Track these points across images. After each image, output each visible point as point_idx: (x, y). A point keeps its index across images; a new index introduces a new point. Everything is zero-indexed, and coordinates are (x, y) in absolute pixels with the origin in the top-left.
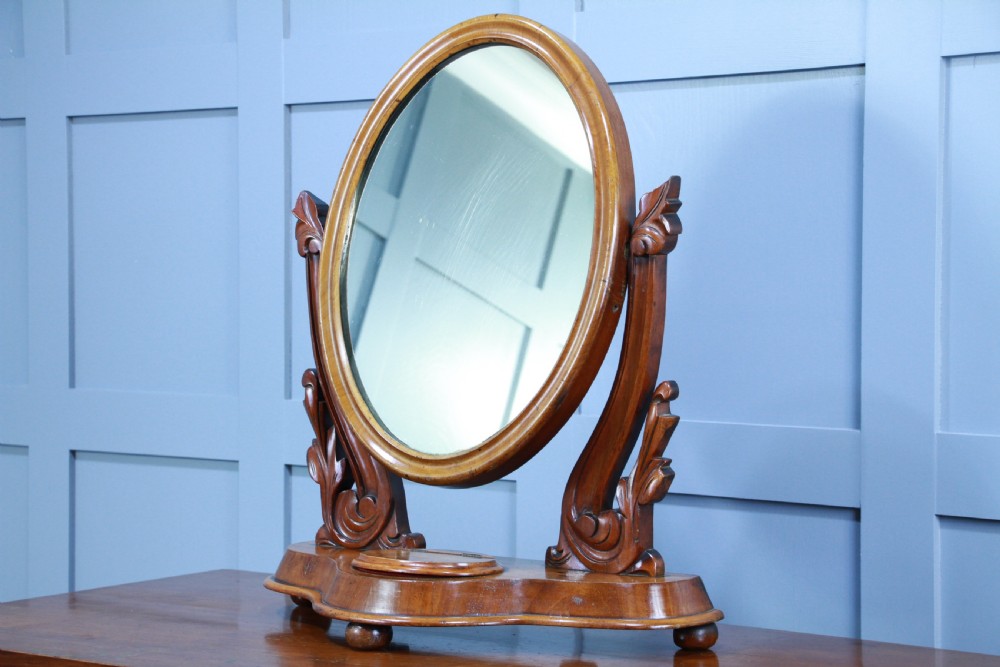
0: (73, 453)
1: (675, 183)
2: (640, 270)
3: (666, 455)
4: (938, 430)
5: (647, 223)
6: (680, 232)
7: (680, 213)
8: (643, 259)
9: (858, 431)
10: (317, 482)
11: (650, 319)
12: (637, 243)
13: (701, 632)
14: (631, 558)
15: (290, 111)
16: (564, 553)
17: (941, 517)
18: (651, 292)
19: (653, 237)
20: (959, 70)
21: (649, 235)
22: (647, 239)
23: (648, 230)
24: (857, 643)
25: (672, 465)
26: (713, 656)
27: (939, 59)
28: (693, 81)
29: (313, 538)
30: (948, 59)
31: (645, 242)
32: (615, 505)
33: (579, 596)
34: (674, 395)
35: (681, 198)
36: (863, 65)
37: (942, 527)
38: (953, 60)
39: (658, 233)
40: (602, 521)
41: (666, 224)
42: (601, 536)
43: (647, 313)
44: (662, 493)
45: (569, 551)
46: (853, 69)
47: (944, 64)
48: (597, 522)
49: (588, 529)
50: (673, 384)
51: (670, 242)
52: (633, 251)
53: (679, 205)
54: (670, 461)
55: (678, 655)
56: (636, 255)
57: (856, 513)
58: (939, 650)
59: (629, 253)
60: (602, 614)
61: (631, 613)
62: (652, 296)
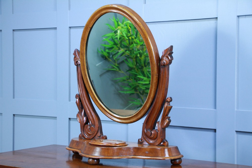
0: (14, 115)
1: (172, 47)
2: (163, 69)
3: (169, 116)
4: (236, 110)
5: (164, 57)
6: (173, 60)
7: (173, 55)
8: (163, 67)
9: (215, 110)
10: (79, 123)
11: (165, 81)
12: (162, 62)
13: (178, 160)
14: (160, 142)
15: (70, 29)
16: (143, 140)
17: (236, 131)
18: (165, 75)
19: (166, 61)
20: (241, 19)
21: (165, 60)
22: (164, 61)
23: (165, 59)
24: (215, 163)
25: (170, 118)
26: (181, 166)
27: (236, 16)
28: (174, 22)
29: (78, 137)
30: (238, 16)
31: (164, 62)
32: (156, 128)
33: (147, 151)
34: (171, 101)
35: (173, 51)
36: (217, 18)
37: (237, 134)
38: (240, 17)
39: (167, 60)
40: (153, 132)
41: (169, 57)
42: (152, 136)
43: (164, 80)
44: (168, 125)
46: (214, 19)
47: (237, 17)
48: (151, 132)
49: (149, 135)
50: (171, 98)
51: (170, 62)
52: (161, 64)
53: (172, 53)
55: (172, 166)
56: (161, 65)
57: (215, 130)
58: (236, 165)
59: (160, 64)
60: (153, 156)
61: (160, 156)
62: (166, 76)
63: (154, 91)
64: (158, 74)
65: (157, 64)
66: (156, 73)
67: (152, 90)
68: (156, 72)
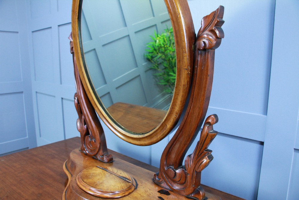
1: (222, 9)
2: (201, 58)
3: (209, 148)
5: (206, 32)
6: (223, 37)
7: (223, 27)
8: (203, 52)
11: (206, 83)
12: (200, 44)
14: (190, 192)
16: (161, 180)
18: (207, 69)
19: (209, 40)
21: (207, 39)
22: (204, 40)
23: (206, 36)
25: (212, 153)
31: (204, 43)
32: (183, 164)
34: (216, 122)
35: (224, 19)
39: (212, 38)
40: (177, 171)
41: (217, 32)
42: (177, 179)
43: (204, 81)
45: (163, 180)
48: (175, 173)
49: (172, 175)
50: (216, 116)
52: (198, 47)
53: (223, 22)
54: (211, 151)
56: (199, 49)
59: (195, 47)
62: (207, 72)
63: (181, 101)
64: (191, 67)
65: (190, 47)
66: (188, 67)
67: (177, 99)
68: (186, 62)
